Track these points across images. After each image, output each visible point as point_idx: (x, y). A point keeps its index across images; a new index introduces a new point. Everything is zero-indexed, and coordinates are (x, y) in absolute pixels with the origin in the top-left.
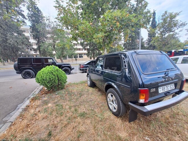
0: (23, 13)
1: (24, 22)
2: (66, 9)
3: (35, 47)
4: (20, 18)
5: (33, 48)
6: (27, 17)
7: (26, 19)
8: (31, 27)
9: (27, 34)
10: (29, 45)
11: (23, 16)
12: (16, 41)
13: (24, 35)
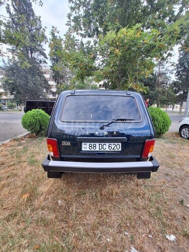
0: (44, 52)
1: (45, 62)
2: (85, 46)
3: (54, 90)
4: (41, 58)
5: (51, 91)
6: (48, 57)
7: (47, 58)
8: (51, 67)
9: (47, 76)
10: (48, 87)
11: (44, 55)
12: (35, 84)
13: (44, 77)
